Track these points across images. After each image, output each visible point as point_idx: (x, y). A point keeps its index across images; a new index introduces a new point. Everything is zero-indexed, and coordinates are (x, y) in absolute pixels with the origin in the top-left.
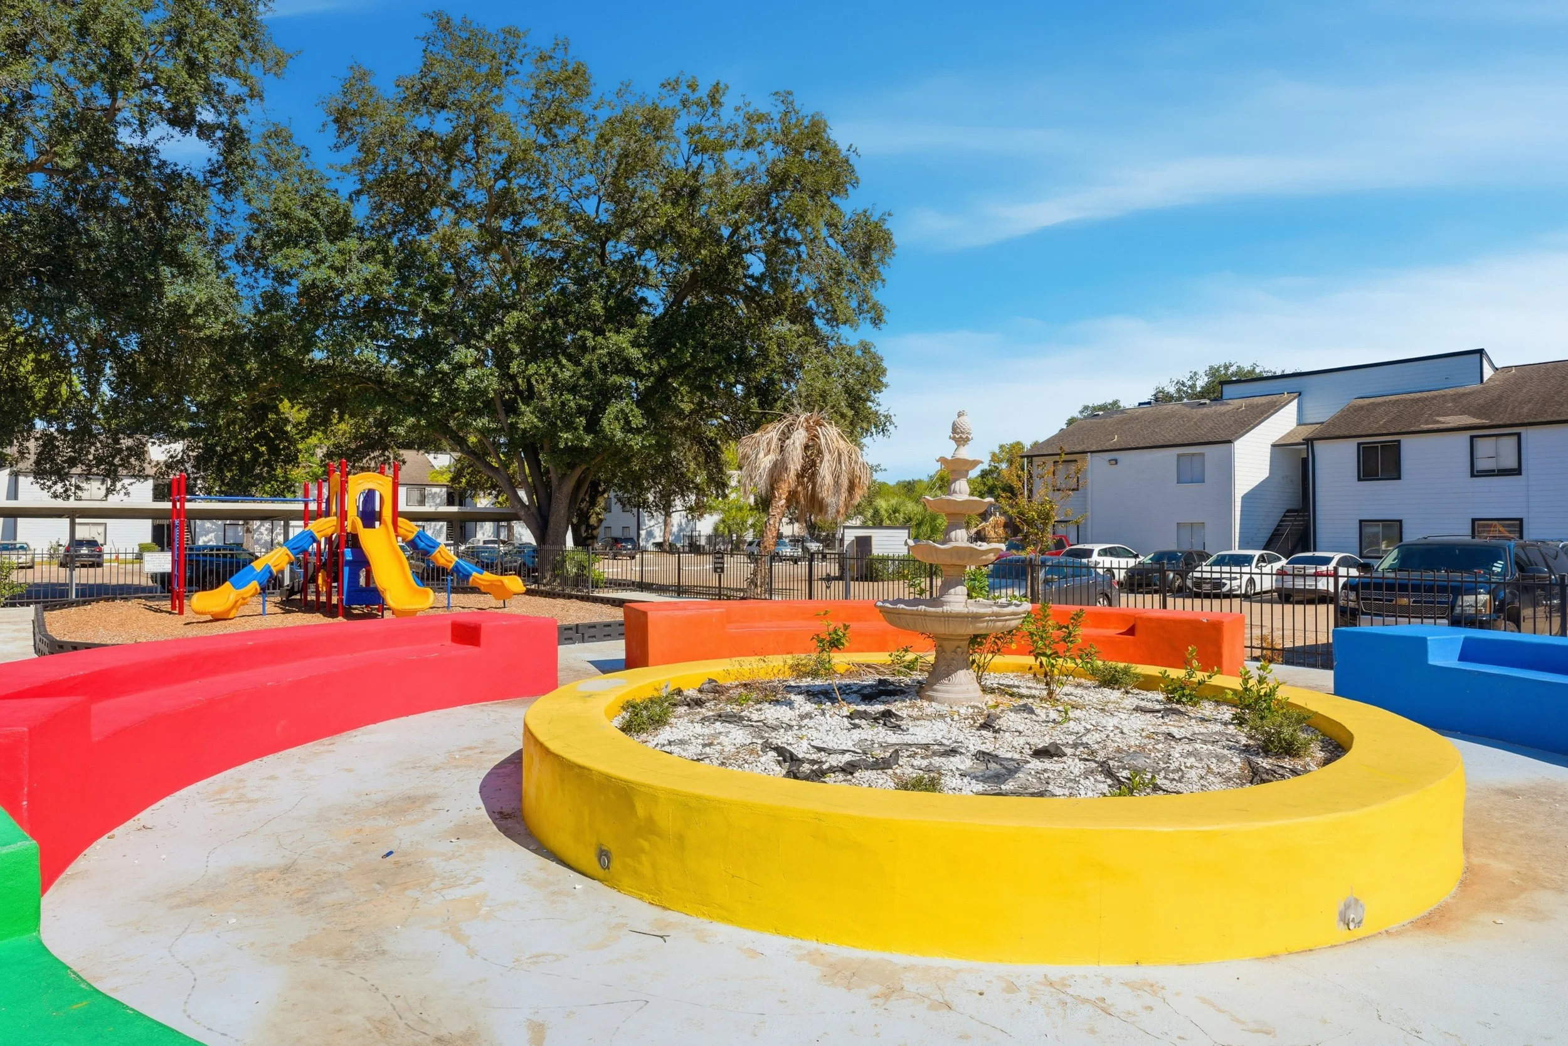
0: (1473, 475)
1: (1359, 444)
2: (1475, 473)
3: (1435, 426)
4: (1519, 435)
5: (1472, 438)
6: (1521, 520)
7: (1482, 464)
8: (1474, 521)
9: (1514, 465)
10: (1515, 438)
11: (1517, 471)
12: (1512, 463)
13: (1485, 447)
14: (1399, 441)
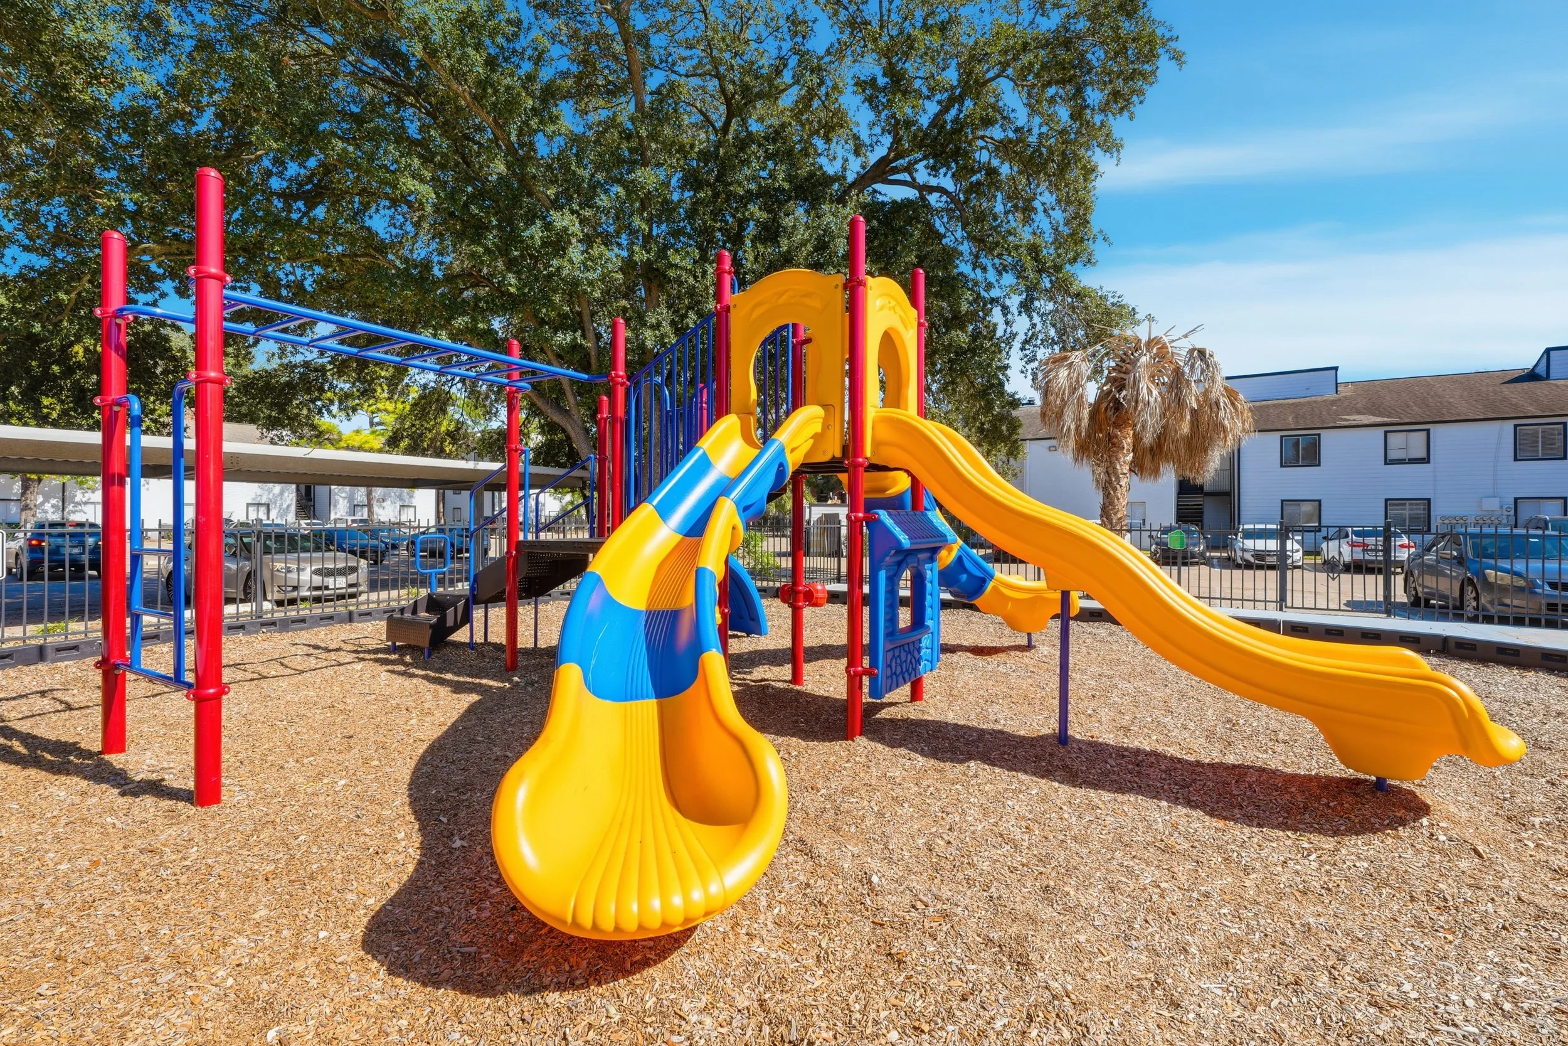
0: (1386, 463)
1: (1282, 437)
2: (1387, 462)
3: (1346, 423)
4: (1428, 431)
5: (1386, 433)
6: (1429, 500)
7: (1393, 455)
8: (1386, 500)
9: (1423, 454)
10: (1425, 433)
11: (1426, 460)
12: (1421, 453)
13: (1396, 440)
14: (1319, 435)
